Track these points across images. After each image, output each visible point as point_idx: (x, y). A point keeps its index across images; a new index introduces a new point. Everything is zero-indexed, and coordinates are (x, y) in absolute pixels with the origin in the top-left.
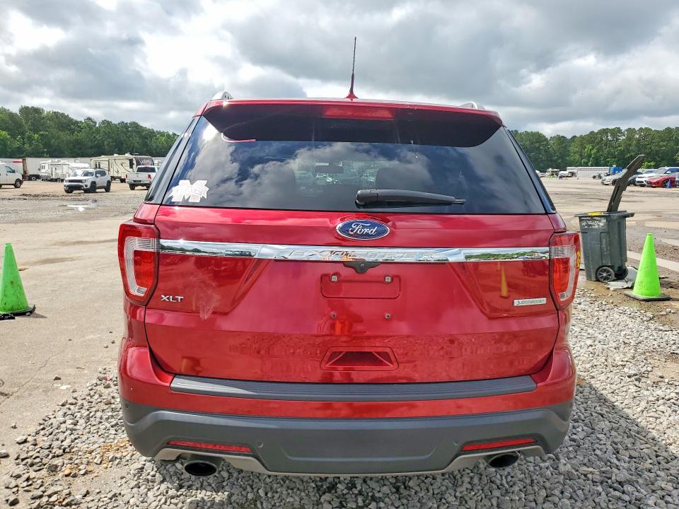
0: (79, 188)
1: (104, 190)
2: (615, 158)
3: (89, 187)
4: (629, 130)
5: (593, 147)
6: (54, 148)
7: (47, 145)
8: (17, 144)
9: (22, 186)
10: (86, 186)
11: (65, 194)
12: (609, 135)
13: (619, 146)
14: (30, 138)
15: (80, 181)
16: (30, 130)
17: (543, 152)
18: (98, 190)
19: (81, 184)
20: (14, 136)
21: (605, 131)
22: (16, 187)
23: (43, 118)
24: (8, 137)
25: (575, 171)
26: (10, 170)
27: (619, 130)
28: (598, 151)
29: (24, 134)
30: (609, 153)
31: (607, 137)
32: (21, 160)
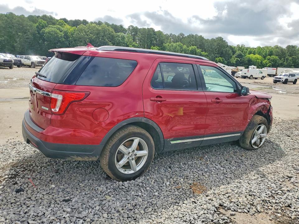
0: (279, 81)
1: (292, 83)
3: (283, 81)
6: (297, 64)
7: (293, 62)
8: (281, 62)
9: (264, 79)
10: (282, 81)
11: (273, 83)
14: (287, 59)
15: (280, 78)
16: (288, 55)
18: (288, 83)
19: (280, 79)
20: (280, 59)
22: (262, 79)
23: (295, 50)
24: (278, 59)
26: (260, 72)
29: (285, 57)
32: (276, 68)
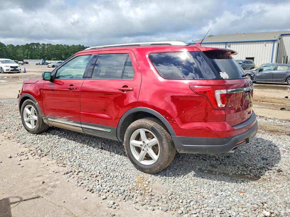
2: (39, 56)
4: (43, 44)
5: (29, 51)
12: (35, 46)
13: (40, 51)
17: (5, 52)
21: (33, 44)
25: (28, 61)
27: (39, 44)
28: (31, 53)
30: (36, 54)
31: (34, 46)
